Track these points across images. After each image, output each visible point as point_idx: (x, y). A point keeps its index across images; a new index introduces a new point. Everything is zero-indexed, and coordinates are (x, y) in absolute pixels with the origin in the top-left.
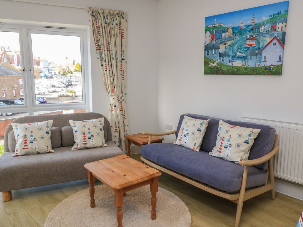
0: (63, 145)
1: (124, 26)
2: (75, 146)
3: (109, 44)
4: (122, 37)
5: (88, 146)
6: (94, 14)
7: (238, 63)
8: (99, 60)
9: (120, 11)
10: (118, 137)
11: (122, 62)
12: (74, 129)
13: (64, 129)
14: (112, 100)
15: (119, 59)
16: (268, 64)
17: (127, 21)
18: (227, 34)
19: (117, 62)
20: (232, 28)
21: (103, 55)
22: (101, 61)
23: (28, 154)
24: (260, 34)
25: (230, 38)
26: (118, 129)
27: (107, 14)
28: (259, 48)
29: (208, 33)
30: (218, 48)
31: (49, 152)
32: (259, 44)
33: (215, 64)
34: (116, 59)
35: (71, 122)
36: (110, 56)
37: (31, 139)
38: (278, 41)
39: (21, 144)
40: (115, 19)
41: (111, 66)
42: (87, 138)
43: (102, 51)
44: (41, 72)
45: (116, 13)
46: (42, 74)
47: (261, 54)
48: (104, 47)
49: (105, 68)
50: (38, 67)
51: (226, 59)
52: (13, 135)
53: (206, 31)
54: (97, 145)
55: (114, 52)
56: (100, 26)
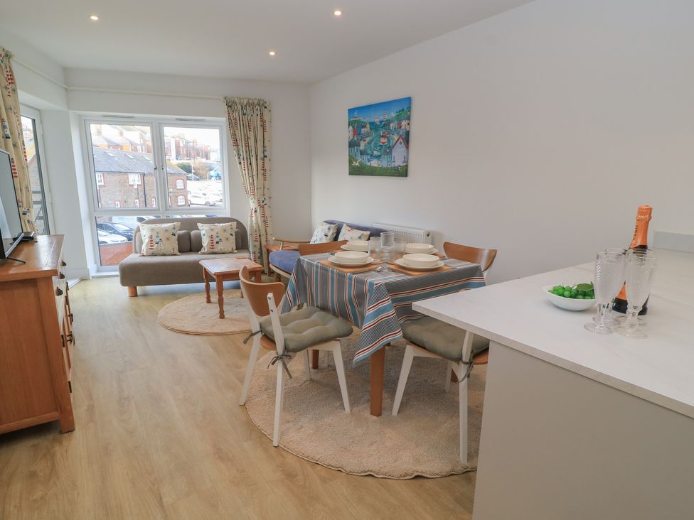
0: (193, 249)
1: (266, 117)
2: (203, 251)
3: (247, 139)
4: (264, 130)
5: (215, 250)
6: (230, 104)
7: (374, 163)
8: (236, 157)
9: (261, 100)
10: (259, 247)
11: (263, 160)
12: (203, 232)
13: (193, 233)
14: (252, 204)
15: (260, 155)
16: (396, 165)
17: (270, 111)
18: (365, 129)
19: (257, 159)
20: (370, 123)
21: (241, 152)
22: (239, 158)
23: (153, 255)
24: (390, 132)
25: (368, 135)
26: (258, 237)
27: (245, 104)
28: (389, 147)
29: (351, 127)
30: (359, 145)
31: (175, 255)
32: (389, 141)
33: (357, 164)
34: (257, 156)
35: (199, 225)
36: (249, 152)
37: (157, 240)
38: (403, 139)
39: (147, 244)
40: (255, 109)
41: (250, 164)
42: (215, 242)
43: (240, 147)
44: (211, 170)
45: (256, 102)
46: (212, 173)
47: (391, 154)
48: (242, 143)
49: (243, 166)
50: (208, 161)
51: (366, 157)
52: (140, 236)
53: (349, 125)
54: (226, 250)
55: (253, 148)
56: (238, 118)
